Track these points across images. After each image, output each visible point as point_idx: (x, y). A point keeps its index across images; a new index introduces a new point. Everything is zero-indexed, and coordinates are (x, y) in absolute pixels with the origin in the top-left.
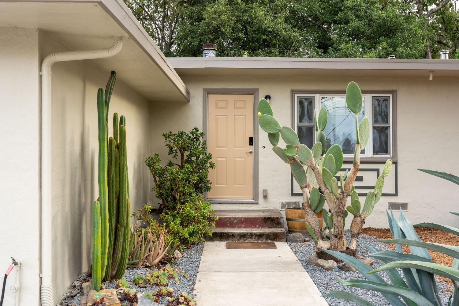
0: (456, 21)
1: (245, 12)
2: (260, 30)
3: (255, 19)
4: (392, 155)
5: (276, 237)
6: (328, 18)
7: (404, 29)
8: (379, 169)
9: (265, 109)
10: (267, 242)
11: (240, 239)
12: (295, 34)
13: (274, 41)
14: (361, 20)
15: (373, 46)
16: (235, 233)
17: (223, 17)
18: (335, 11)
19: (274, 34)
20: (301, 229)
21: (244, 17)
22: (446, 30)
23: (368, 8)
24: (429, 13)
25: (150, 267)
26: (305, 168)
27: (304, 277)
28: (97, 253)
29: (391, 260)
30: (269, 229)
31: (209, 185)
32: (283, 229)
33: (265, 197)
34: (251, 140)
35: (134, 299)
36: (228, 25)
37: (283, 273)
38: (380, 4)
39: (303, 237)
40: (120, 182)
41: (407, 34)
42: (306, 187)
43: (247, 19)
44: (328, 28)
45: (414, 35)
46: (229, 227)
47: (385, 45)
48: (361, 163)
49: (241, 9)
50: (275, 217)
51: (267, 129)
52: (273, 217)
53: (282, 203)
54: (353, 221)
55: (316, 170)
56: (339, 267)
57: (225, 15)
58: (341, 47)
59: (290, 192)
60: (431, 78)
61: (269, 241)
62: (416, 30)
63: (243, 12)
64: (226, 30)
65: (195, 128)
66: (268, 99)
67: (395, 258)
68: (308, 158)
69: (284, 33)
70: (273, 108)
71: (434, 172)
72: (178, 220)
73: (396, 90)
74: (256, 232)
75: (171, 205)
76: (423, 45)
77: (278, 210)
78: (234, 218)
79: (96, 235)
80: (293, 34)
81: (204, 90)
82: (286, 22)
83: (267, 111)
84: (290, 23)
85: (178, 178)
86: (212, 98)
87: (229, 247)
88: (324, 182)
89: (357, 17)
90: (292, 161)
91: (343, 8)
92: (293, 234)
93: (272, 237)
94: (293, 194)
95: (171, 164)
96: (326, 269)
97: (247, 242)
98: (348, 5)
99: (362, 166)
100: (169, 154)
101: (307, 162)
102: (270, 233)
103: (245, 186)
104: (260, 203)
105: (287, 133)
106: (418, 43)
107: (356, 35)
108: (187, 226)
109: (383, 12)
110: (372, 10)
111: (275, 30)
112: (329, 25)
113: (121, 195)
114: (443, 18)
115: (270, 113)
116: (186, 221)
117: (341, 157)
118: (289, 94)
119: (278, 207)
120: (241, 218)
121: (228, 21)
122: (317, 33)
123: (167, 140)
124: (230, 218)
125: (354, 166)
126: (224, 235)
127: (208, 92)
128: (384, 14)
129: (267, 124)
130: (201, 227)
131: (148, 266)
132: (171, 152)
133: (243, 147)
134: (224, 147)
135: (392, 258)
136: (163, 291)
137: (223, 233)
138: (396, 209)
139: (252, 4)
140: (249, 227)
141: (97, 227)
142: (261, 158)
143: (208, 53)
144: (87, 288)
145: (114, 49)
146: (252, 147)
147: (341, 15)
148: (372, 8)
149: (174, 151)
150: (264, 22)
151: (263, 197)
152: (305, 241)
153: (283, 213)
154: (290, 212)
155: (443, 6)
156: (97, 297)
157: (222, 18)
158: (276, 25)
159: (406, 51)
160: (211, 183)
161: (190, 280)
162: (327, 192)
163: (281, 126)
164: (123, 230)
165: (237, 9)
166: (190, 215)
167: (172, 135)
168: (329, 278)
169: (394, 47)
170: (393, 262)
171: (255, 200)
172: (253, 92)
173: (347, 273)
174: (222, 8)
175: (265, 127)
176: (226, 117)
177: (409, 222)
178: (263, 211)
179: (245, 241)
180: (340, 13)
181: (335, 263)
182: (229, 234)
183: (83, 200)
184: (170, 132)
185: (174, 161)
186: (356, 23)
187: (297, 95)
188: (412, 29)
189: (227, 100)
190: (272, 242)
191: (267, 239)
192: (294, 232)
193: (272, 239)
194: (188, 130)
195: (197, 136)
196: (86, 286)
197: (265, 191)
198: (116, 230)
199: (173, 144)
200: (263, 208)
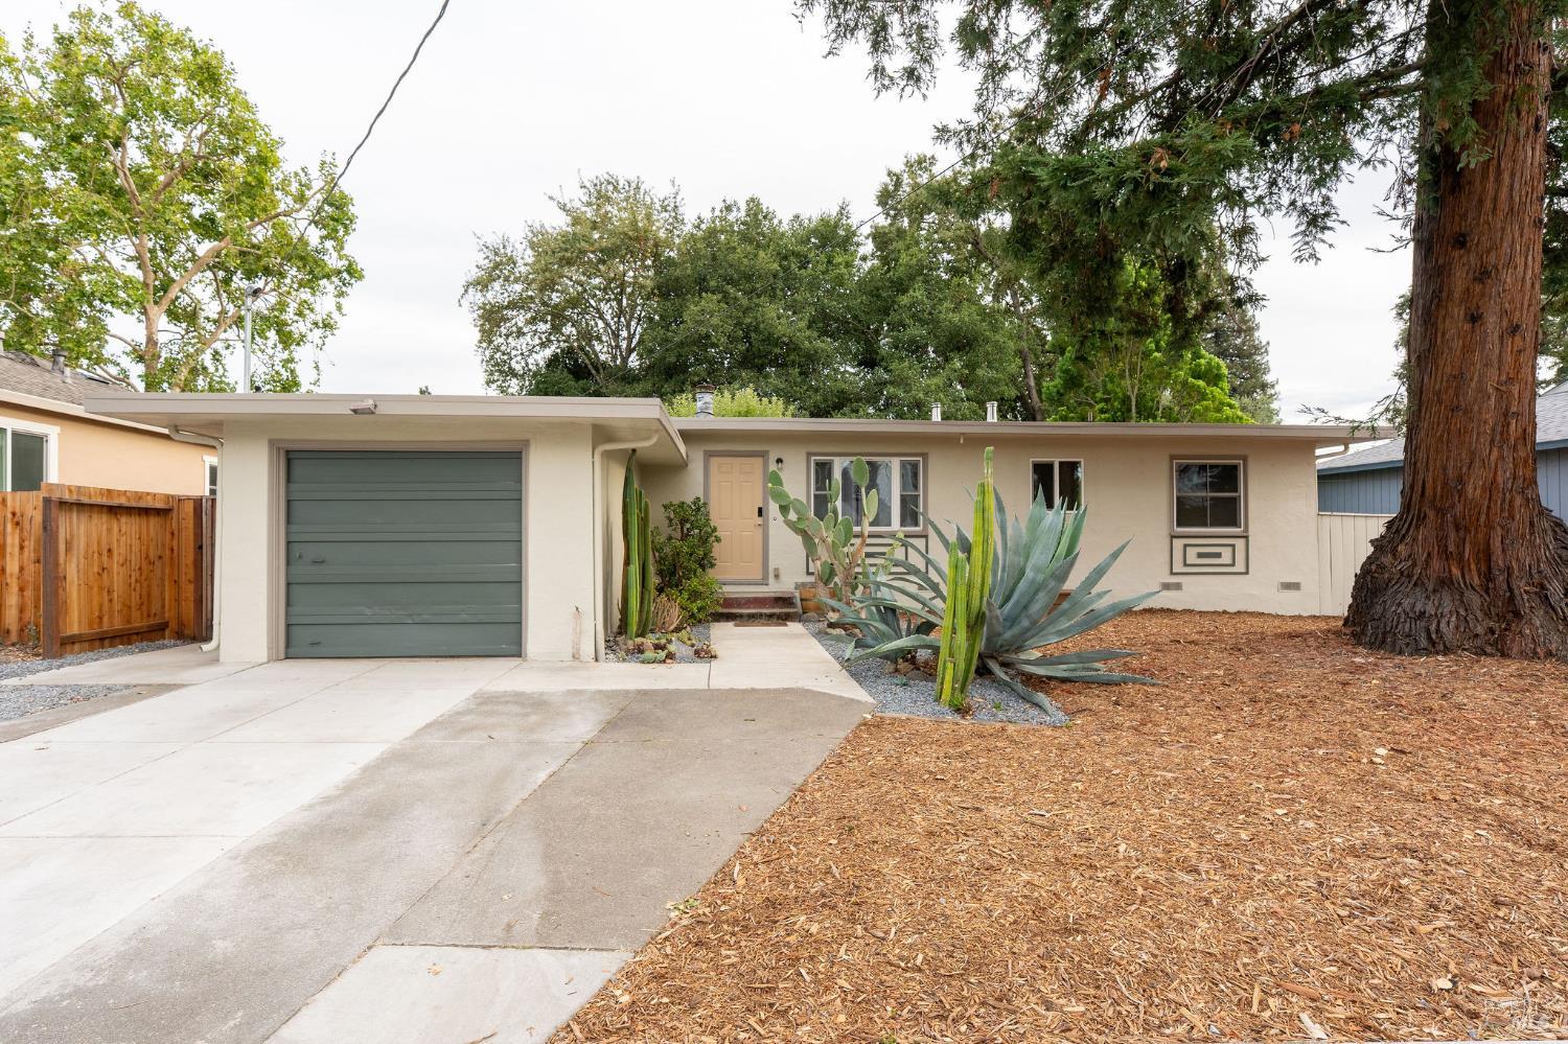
1: (746, 311)
2: (770, 340)
3: (763, 323)
4: (922, 527)
5: (788, 617)
7: (987, 340)
10: (778, 622)
11: (749, 619)
12: (826, 345)
13: (792, 357)
16: (743, 613)
19: (793, 347)
20: (813, 609)
21: (747, 319)
25: (665, 633)
26: (817, 541)
30: (781, 609)
32: (796, 609)
33: (777, 578)
34: (760, 510)
39: (817, 617)
40: (645, 551)
42: (817, 560)
43: (751, 322)
45: (1001, 349)
46: (735, 608)
50: (790, 597)
51: (777, 500)
52: (787, 597)
53: (795, 583)
54: (864, 593)
55: (827, 543)
59: (806, 570)
60: (961, 442)
61: (780, 621)
63: (744, 312)
65: (697, 498)
66: (780, 465)
68: (820, 530)
69: (807, 344)
70: (783, 476)
72: (686, 595)
73: (928, 453)
74: (767, 612)
75: (672, 581)
77: (790, 590)
78: (742, 599)
79: (632, 594)
80: (819, 344)
81: (705, 451)
82: (809, 327)
83: (778, 480)
84: (817, 329)
86: (714, 461)
87: (736, 625)
90: (804, 534)
91: (896, 307)
92: (805, 615)
93: (784, 617)
94: (808, 573)
95: (670, 538)
97: (756, 621)
99: (869, 541)
101: (818, 535)
102: (782, 612)
103: (753, 565)
104: (769, 583)
105: (798, 505)
108: (694, 601)
110: (941, 312)
111: (793, 340)
113: (647, 562)
115: (781, 484)
116: (695, 595)
117: (851, 529)
118: (804, 458)
119: (789, 587)
120: (750, 599)
123: (666, 511)
124: (737, 599)
125: (861, 539)
126: (731, 616)
127: (709, 455)
128: (956, 318)
129: (779, 496)
130: (710, 605)
131: (663, 632)
132: (670, 525)
133: (751, 518)
134: (729, 519)
136: (688, 644)
137: (730, 613)
139: (759, 299)
140: (759, 608)
141: (633, 587)
142: (772, 532)
143: (703, 398)
144: (622, 640)
146: (761, 518)
149: (674, 523)
150: (776, 328)
151: (774, 578)
152: (819, 621)
153: (797, 595)
154: (803, 591)
156: (639, 643)
158: (794, 332)
160: (716, 560)
163: (792, 498)
164: (649, 597)
165: (734, 306)
166: (699, 591)
167: (672, 505)
168: (836, 643)
171: (764, 582)
172: (763, 455)
174: (712, 306)
175: (775, 498)
176: (731, 483)
178: (774, 591)
179: (753, 621)
181: (842, 631)
182: (736, 615)
183: (608, 569)
184: (671, 502)
185: (674, 535)
187: (814, 459)
190: (783, 622)
191: (777, 619)
192: (806, 612)
193: (784, 619)
194: (689, 500)
195: (699, 507)
196: (620, 639)
197: (776, 570)
198: (642, 593)
199: (672, 516)
200: (773, 588)
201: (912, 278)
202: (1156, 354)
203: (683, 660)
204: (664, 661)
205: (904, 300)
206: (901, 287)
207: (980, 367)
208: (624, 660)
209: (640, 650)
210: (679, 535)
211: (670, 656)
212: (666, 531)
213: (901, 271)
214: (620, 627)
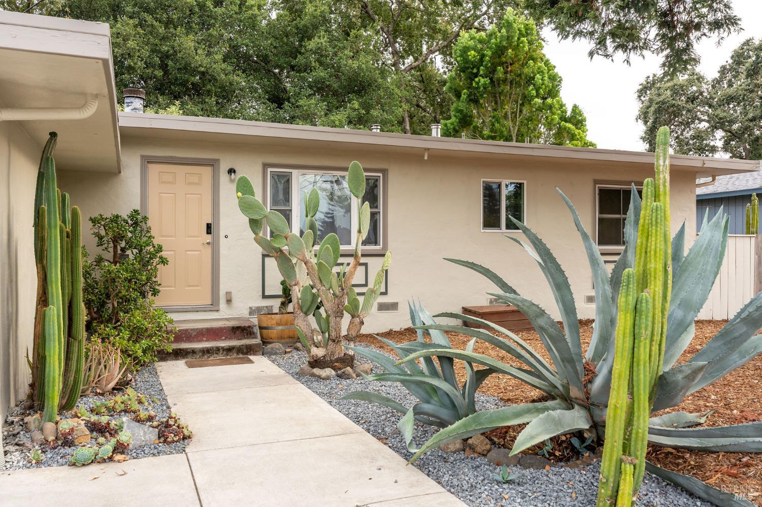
0: (437, 82)
1: (164, 39)
2: (186, 68)
3: (180, 52)
4: (381, 246)
5: (249, 350)
6: (282, 60)
7: (379, 87)
8: (367, 263)
9: (245, 189)
10: (238, 356)
11: (203, 355)
12: (240, 80)
13: (209, 87)
14: (326, 70)
15: (341, 105)
16: (196, 348)
17: (131, 44)
18: (291, 52)
19: (209, 77)
20: (278, 338)
21: (164, 47)
22: (424, 91)
23: (335, 54)
24: (407, 69)
25: (102, 394)
27: (301, 388)
28: (54, 373)
29: (415, 351)
30: (240, 341)
31: (157, 287)
32: (257, 340)
33: (229, 301)
34: (209, 227)
35: (106, 428)
36: (139, 57)
37: (275, 387)
38: (350, 51)
39: (283, 348)
40: (72, 282)
41: (382, 94)
42: (295, 285)
43: (168, 51)
44: (279, 73)
45: (391, 95)
46: (185, 342)
47: (356, 106)
48: (363, 255)
49: (158, 34)
50: (247, 325)
51: (249, 214)
52: (243, 325)
53: (250, 308)
54: (351, 323)
55: (309, 265)
56: (338, 376)
57: (133, 40)
58: (301, 102)
59: (261, 293)
60: (426, 158)
61: (241, 356)
62: (393, 90)
63: (161, 40)
64: (135, 64)
65: (134, 210)
66: (233, 174)
67: (419, 348)
68: (300, 249)
69: (223, 76)
71: (458, 261)
72: (126, 334)
73: (387, 170)
74: (223, 345)
75: (106, 316)
76: (401, 110)
77: (245, 318)
78: (192, 330)
79: (52, 351)
80: (235, 78)
81: (142, 157)
82: (225, 60)
83: (248, 191)
84: (231, 63)
85: (119, 277)
86: (154, 169)
87: (190, 365)
88: (320, 278)
89: (321, 64)
90: (279, 253)
91: (303, 50)
92: (270, 346)
93: (245, 351)
94: (264, 297)
95: (99, 260)
96: (323, 379)
97: (212, 358)
98: (310, 47)
100: (98, 246)
101: (298, 254)
102: (242, 345)
103: (200, 288)
104: (221, 309)
105: (274, 219)
106: (395, 106)
107: (320, 88)
108: (136, 341)
109: (355, 62)
110: (341, 58)
111: (210, 71)
112: (282, 70)
113: (75, 299)
114: (421, 76)
116: (137, 334)
117: (339, 248)
118: (259, 168)
119: (245, 313)
120: (202, 329)
121: (139, 51)
122: (268, 81)
123: (96, 226)
124: (187, 330)
125: (355, 259)
126: (180, 352)
127: (147, 161)
128: (355, 65)
129: (250, 208)
130: (157, 341)
131: (99, 393)
132: (100, 244)
133: (198, 237)
134: (172, 236)
135: (416, 348)
136: (141, 416)
137: (180, 350)
138: (386, 310)
139: (176, 30)
140: (213, 341)
141: (54, 339)
142: (223, 251)
143: (132, 102)
144: (34, 422)
145: (87, 110)
146: (210, 236)
147: (300, 60)
148: (340, 54)
149: (105, 242)
150: (194, 58)
151: (225, 301)
152: (286, 353)
153: (254, 322)
154: (264, 318)
155: (424, 61)
156: (65, 426)
157: (128, 45)
158: (210, 64)
159: (381, 115)
160: (160, 284)
161: (162, 405)
162: (323, 290)
164: (77, 344)
165: (151, 33)
166: (142, 326)
167: (102, 219)
168: (329, 387)
169: (367, 107)
170: (418, 352)
171: (214, 306)
172: (213, 164)
173: (348, 381)
174: (130, 30)
175: (247, 211)
176: (174, 195)
177: (428, 313)
178: (227, 319)
179: (209, 357)
180: (299, 56)
181: (333, 371)
182: (188, 350)
183: (10, 309)
184: (101, 215)
185: (105, 255)
186: (321, 73)
187: (269, 170)
188: (389, 88)
189: (175, 173)
190: (244, 356)
191: (238, 354)
192: (270, 343)
193: (245, 353)
194: (125, 213)
195: (137, 220)
196: (32, 419)
197: (228, 294)
198: (68, 346)
199: (103, 233)
200: (225, 316)
201: (316, 27)
202: (536, 100)
203: (140, 451)
204: (111, 459)
205: (312, 45)
206: (305, 34)
207: (374, 108)
208: (39, 463)
209: (67, 441)
210: (109, 256)
211: (120, 448)
212: (95, 251)
213: (306, 20)
214: (31, 397)
